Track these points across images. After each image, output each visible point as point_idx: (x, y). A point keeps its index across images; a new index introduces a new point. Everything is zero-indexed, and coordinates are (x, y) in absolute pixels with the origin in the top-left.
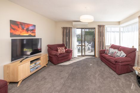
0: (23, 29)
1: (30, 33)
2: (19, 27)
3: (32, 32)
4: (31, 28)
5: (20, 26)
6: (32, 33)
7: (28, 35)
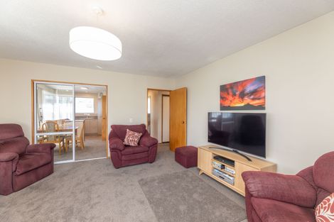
0: (234, 95)
1: (247, 100)
2: (228, 94)
3: (252, 97)
4: (250, 88)
5: (230, 90)
6: (253, 99)
7: (242, 105)
